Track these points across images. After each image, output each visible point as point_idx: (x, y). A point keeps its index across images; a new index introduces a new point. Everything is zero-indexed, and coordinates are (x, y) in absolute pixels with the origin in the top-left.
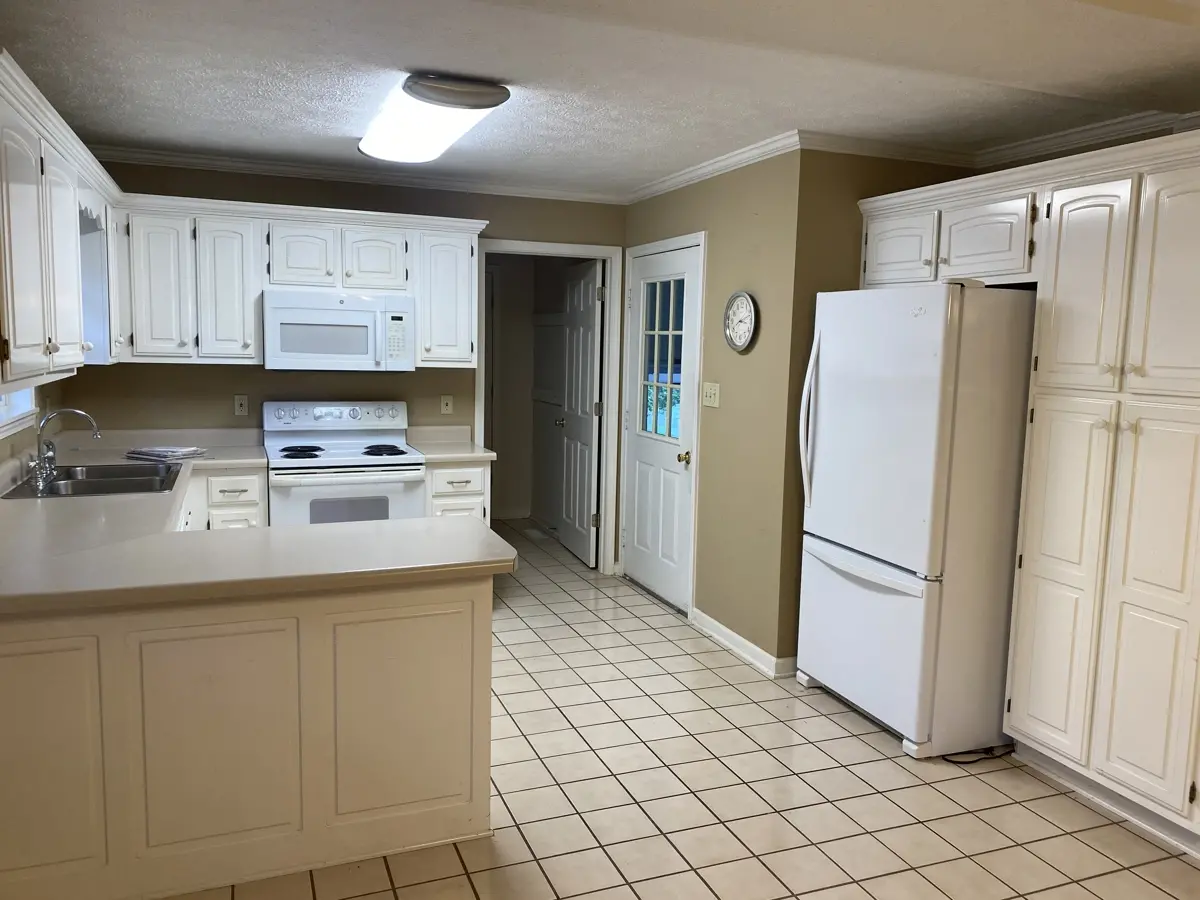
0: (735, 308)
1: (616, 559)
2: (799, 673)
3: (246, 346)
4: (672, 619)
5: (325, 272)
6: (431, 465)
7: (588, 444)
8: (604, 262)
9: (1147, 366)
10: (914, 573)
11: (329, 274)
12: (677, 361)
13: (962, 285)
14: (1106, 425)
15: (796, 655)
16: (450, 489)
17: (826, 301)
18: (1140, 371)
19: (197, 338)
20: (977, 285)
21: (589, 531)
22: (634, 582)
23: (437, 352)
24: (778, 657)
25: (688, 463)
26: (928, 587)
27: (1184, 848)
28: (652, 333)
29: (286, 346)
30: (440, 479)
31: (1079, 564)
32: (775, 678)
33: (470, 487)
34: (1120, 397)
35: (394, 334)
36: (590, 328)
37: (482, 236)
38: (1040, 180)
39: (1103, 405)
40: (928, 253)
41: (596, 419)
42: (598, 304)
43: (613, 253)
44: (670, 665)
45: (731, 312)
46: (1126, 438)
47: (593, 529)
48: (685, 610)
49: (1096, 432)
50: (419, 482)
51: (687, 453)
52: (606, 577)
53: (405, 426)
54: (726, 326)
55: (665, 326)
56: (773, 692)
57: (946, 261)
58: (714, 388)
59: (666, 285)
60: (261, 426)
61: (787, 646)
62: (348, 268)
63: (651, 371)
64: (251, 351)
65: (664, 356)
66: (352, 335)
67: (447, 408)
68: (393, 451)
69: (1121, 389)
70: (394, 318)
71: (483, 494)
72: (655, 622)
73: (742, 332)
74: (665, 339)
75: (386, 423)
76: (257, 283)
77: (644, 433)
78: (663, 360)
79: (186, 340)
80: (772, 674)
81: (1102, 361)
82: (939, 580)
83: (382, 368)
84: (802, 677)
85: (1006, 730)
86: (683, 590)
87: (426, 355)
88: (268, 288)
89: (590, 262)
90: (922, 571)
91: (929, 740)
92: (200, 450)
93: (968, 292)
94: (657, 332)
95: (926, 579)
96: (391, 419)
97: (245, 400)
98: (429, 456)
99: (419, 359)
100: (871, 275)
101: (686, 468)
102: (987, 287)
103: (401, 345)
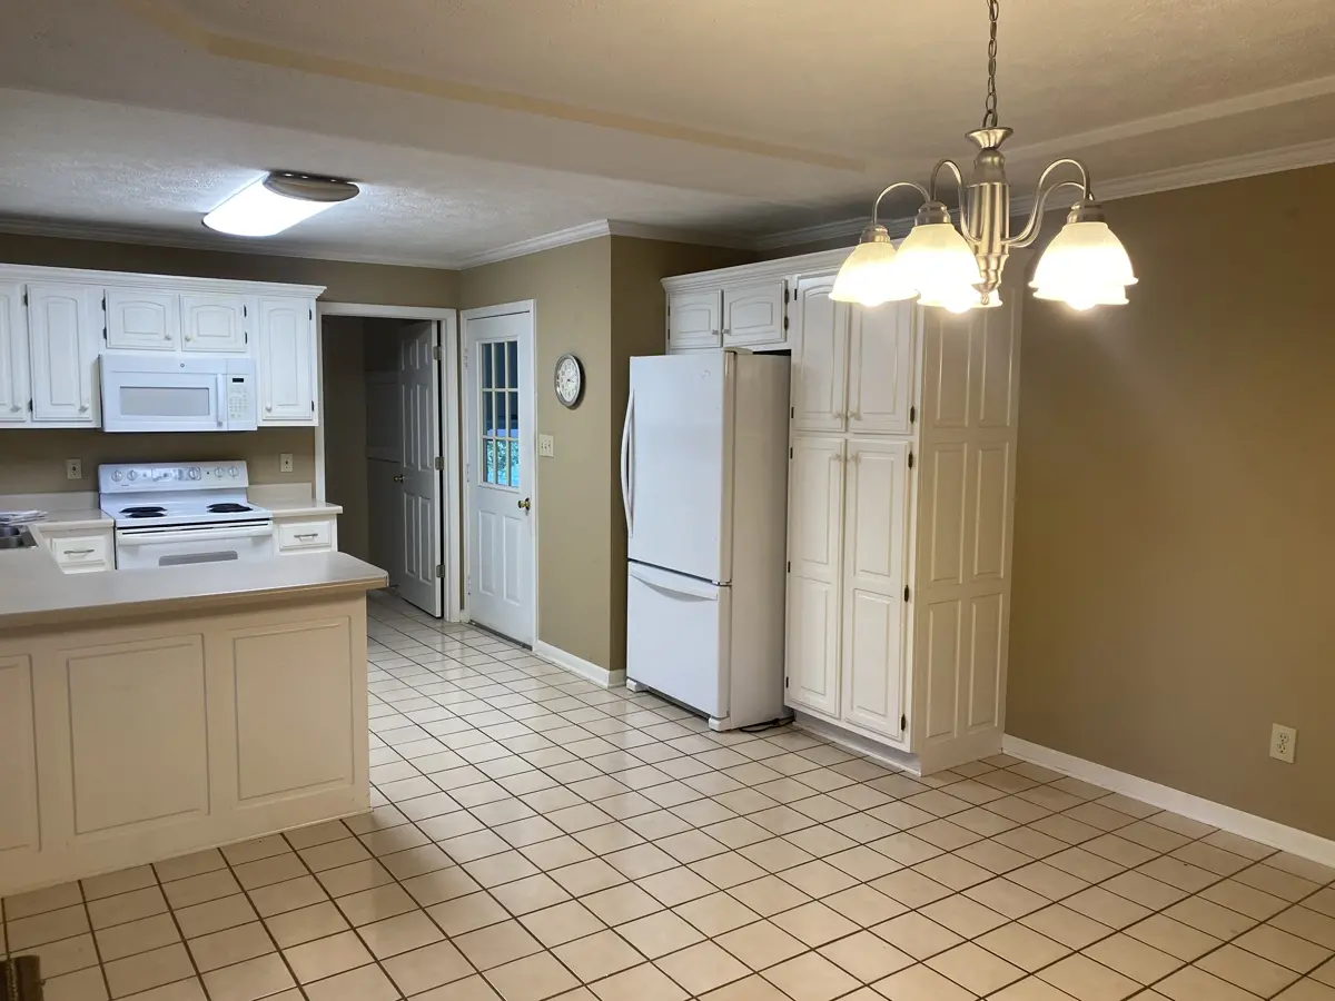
0: (563, 368)
1: (462, 607)
2: (628, 681)
3: (83, 409)
4: (518, 652)
5: (163, 337)
6: (278, 520)
7: (430, 498)
8: (439, 323)
9: (862, 414)
10: (710, 581)
11: (168, 338)
12: (514, 417)
13: (735, 353)
14: (838, 457)
15: (625, 667)
16: (297, 542)
17: (638, 364)
18: (858, 417)
19: (31, 402)
20: (746, 352)
21: (433, 581)
22: (480, 627)
23: (278, 412)
24: (611, 670)
25: (528, 508)
26: (721, 592)
27: (903, 767)
28: (489, 390)
29: (126, 409)
30: (287, 533)
31: (827, 563)
32: (609, 687)
33: (317, 540)
34: (847, 436)
35: (235, 395)
36: (427, 385)
37: (319, 300)
38: (792, 271)
39: (836, 441)
40: (716, 326)
41: (437, 473)
42: (435, 363)
43: (448, 316)
44: (516, 686)
45: (560, 372)
46: (851, 465)
47: (438, 580)
48: (528, 643)
49: (832, 462)
50: (267, 537)
51: (527, 500)
52: (454, 624)
53: (247, 485)
54: (557, 385)
55: (501, 384)
56: (607, 697)
57: (728, 332)
58: (547, 439)
59: (500, 346)
60: (96, 488)
61: (618, 660)
62: (188, 333)
63: (489, 426)
64: (89, 414)
65: (501, 413)
66: (194, 397)
67: (286, 467)
68: (237, 508)
69: (847, 430)
70: (235, 380)
71: (330, 546)
72: (500, 656)
73: (570, 389)
74: (501, 396)
75: (226, 482)
76: (92, 347)
77: (485, 484)
78: (501, 417)
79: (20, 405)
80: (606, 685)
81: (834, 410)
82: (728, 585)
83: (224, 429)
84: (631, 684)
85: (786, 703)
86: (527, 627)
87: (268, 414)
88: (104, 352)
89: (425, 323)
90: (716, 578)
91: (728, 715)
92: (42, 513)
93: (740, 357)
94: (494, 390)
95: (719, 585)
96: (231, 477)
97: (78, 463)
98: (275, 512)
99: (260, 419)
100: (674, 342)
101: (527, 514)
102: (755, 353)
103: (243, 405)
